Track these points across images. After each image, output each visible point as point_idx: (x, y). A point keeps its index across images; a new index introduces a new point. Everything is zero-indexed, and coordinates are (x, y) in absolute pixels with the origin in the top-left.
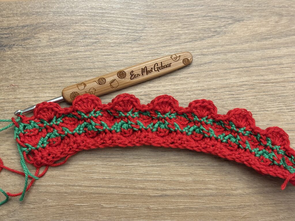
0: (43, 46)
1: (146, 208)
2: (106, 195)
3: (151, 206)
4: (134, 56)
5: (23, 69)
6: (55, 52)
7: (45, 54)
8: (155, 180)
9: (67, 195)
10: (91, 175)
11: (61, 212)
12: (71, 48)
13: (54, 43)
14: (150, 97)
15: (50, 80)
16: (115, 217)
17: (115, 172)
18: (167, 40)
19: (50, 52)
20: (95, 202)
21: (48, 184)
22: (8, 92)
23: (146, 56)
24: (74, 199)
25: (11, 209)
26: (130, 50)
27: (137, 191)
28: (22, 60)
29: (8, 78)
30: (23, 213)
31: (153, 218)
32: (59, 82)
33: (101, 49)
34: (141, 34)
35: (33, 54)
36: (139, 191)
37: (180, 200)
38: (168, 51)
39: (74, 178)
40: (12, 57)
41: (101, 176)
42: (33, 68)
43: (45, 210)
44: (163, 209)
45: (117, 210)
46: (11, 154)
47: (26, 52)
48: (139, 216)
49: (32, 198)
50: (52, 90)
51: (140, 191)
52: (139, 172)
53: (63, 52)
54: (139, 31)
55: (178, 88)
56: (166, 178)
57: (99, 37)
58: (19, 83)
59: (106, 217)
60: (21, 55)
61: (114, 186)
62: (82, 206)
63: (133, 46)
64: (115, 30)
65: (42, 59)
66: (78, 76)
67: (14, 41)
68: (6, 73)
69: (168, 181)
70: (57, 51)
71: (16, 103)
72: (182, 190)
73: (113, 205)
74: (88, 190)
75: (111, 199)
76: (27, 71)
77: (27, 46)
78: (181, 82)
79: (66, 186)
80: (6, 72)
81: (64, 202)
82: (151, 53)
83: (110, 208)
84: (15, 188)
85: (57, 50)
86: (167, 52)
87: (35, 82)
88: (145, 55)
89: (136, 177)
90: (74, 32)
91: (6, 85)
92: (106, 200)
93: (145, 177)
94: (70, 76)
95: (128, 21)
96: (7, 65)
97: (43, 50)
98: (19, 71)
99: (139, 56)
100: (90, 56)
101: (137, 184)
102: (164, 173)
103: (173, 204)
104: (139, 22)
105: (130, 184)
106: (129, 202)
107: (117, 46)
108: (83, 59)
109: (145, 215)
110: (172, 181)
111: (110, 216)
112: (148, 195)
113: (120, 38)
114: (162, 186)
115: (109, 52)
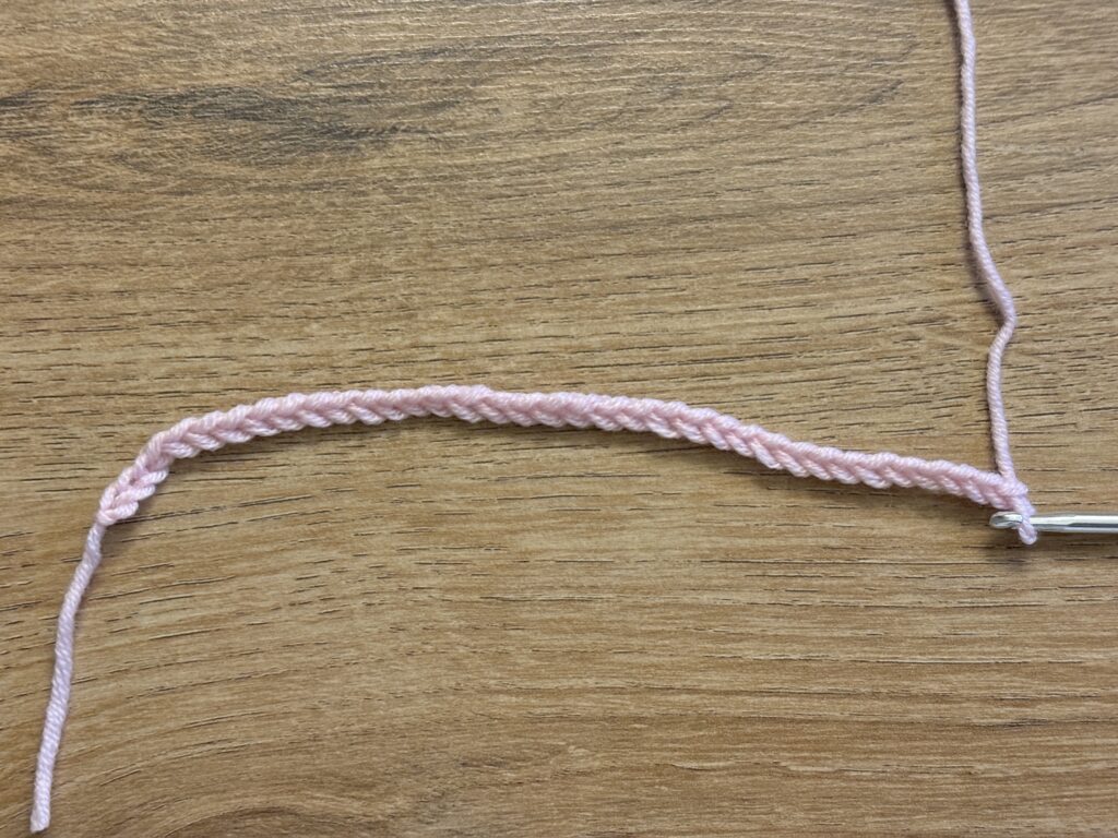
0: (511, 132)
1: (960, 774)
2: (798, 726)
3: (979, 767)
4: (877, 163)
5: (435, 227)
6: (559, 155)
7: (519, 164)
8: (988, 665)
9: (643, 726)
10: (734, 645)
11: (626, 796)
12: (620, 135)
13: (552, 119)
14: (947, 328)
15: (547, 271)
16: (841, 811)
17: (826, 635)
18: (1004, 94)
19: (541, 158)
20: (756, 754)
21: (565, 683)
22: (387, 320)
23: (925, 162)
24: (670, 745)
25: (429, 790)
26: (859, 139)
27: (919, 707)
28: (432, 190)
29: (381, 267)
30: (476, 802)
31: (988, 815)
32: (581, 277)
33: (739, 137)
34: (896, 72)
35: (473, 166)
36: (930, 710)
37: (1091, 741)
38: (1011, 140)
39: (667, 659)
40: (390, 178)
41: (772, 651)
42: (477, 223)
43: (563, 790)
44: (1027, 776)
45: (843, 785)
46: (414, 567)
47: (443, 159)
48: (933, 805)
49: (509, 745)
50: (557, 309)
51: (930, 706)
52: (921, 634)
53: (589, 155)
54: (890, 60)
55: (1058, 288)
56: (1031, 655)
57: (732, 91)
58: (425, 285)
59: (802, 815)
60: (425, 169)
61: (825, 689)
62: (706, 770)
63: (868, 121)
64: (794, 57)
65: (511, 186)
66: (655, 252)
67: (395, 115)
68: (372, 246)
69: (1041, 664)
70: (566, 151)
71: (419, 366)
72: (1097, 698)
73: (828, 766)
74: (722, 707)
75: (815, 741)
76: (452, 235)
77: (448, 134)
78: (1070, 264)
79: (636, 691)
80: (370, 242)
81: (632, 755)
83: (818, 776)
84: (437, 705)
85: (565, 145)
86: (1007, 144)
87: (486, 278)
88: (918, 159)
89: (912, 654)
90: (628, 72)
91: (376, 293)
92: (799, 746)
93: (951, 653)
94: (624, 251)
95: (843, 20)
96: (374, 213)
97: (511, 151)
99: (895, 162)
100: (698, 169)
101: (917, 680)
102: (1023, 634)
103: (1065, 757)
104: (888, 24)
105: (889, 682)
106: (891, 752)
107: (802, 123)
108: (671, 182)
109: (956, 802)
110: (1056, 665)
111: (821, 810)
112: (963, 722)
113: (816, 90)
114: (1015, 687)
115: (772, 150)
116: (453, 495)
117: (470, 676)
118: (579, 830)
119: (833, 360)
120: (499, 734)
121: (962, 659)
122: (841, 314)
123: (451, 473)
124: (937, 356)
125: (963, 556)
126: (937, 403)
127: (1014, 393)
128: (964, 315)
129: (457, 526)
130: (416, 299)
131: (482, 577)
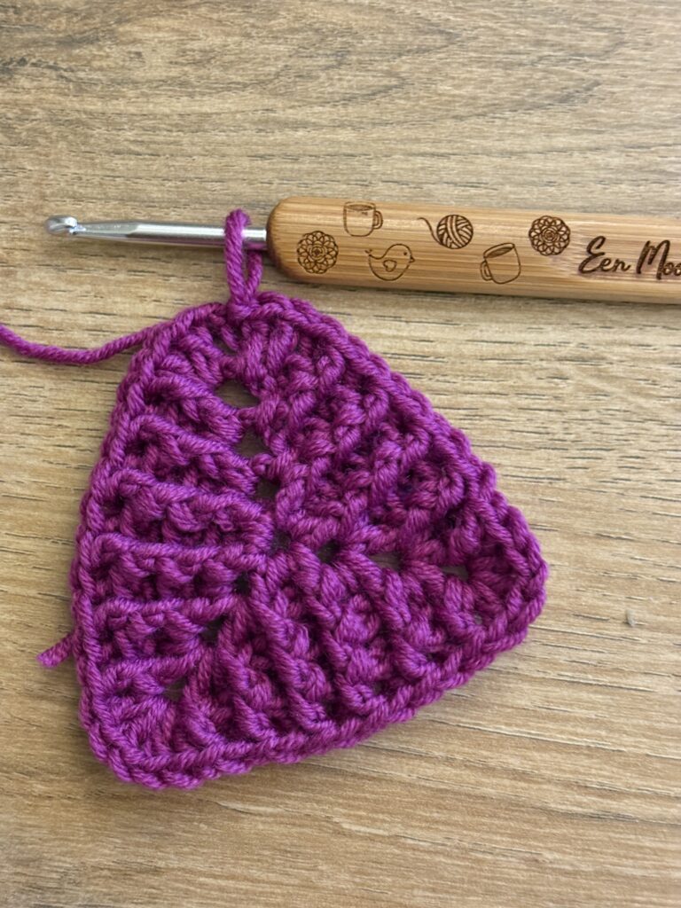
0: (151, 82)
1: (526, 860)
2: (359, 782)
3: (548, 856)
4: (555, 173)
5: (51, 177)
6: (201, 115)
7: (155, 119)
8: (578, 747)
11: (160, 828)
12: (273, 102)
13: (200, 73)
14: (600, 371)
16: (389, 879)
19: (180, 115)
20: (308, 805)
23: (610, 179)
26: (539, 142)
27: (495, 781)
28: (55, 134)
33: (406, 122)
34: (595, 71)
35: (104, 114)
36: (504, 786)
37: (675, 846)
40: (10, 115)
42: (98, 179)
44: (598, 873)
45: (397, 851)
47: (71, 101)
48: (491, 888)
50: (171, 288)
51: (507, 782)
52: (511, 703)
54: (590, 56)
56: (628, 743)
57: (405, 67)
59: (347, 877)
60: (50, 110)
62: (252, 814)
63: (551, 123)
65: (142, 142)
67: (26, 45)
69: (637, 755)
70: (209, 111)
73: (384, 830)
75: (375, 801)
76: (69, 188)
77: (82, 75)
82: (633, 165)
83: (372, 838)
85: (209, 105)
88: (602, 175)
89: (498, 722)
90: (293, 31)
92: (357, 803)
93: (538, 728)
97: (148, 102)
98: (36, 184)
99: (575, 174)
100: (352, 152)
101: (498, 752)
102: (622, 720)
103: (645, 859)
104: (594, 15)
105: (466, 749)
106: (455, 824)
107: (478, 115)
108: (321, 163)
109: (515, 889)
110: (654, 759)
111: (369, 874)
112: (539, 805)
113: (501, 80)
114: (604, 776)
115: (440, 142)
116: (26, 478)
117: (14, 675)
118: (105, 855)
119: (467, 388)
120: (36, 743)
121: (551, 737)
122: (486, 339)
123: (27, 453)
124: (582, 400)
125: (571, 625)
126: (574, 453)
127: (661, 454)
128: (624, 358)
129: (25, 512)
130: (18, 255)
131: (43, 571)
